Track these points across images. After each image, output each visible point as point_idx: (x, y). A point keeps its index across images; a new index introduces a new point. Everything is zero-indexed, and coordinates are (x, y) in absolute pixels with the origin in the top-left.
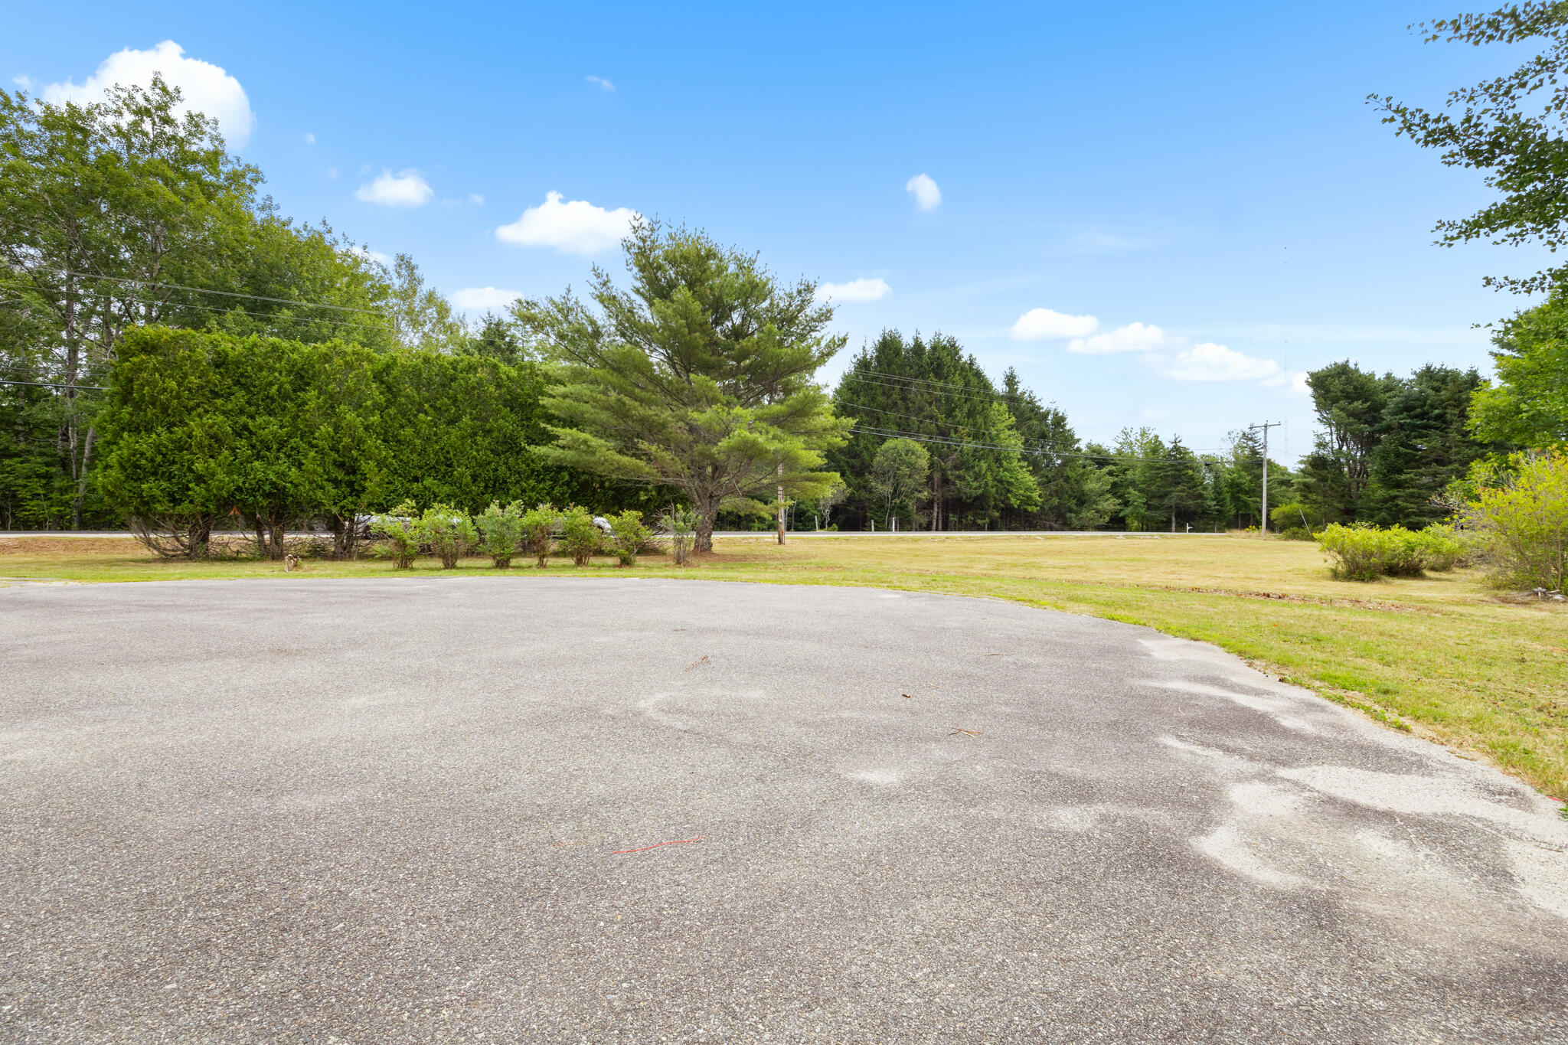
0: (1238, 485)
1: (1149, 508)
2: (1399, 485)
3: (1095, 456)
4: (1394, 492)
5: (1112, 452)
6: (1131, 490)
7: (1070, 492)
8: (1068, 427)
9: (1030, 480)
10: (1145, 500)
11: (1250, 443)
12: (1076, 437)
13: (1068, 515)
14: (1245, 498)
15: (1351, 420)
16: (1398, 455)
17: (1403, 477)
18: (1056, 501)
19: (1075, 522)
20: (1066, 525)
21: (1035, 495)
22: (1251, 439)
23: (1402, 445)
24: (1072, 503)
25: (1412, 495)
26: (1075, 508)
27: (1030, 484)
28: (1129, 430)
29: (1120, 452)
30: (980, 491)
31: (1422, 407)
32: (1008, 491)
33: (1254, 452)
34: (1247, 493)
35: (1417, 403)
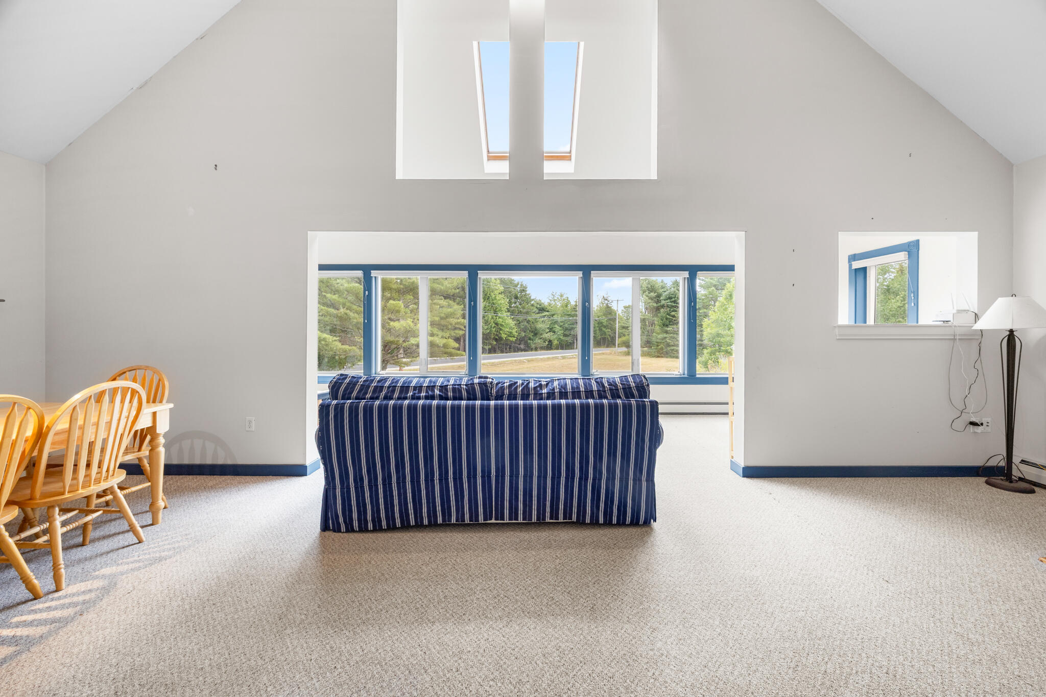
0: (602, 323)
1: (565, 335)
2: (666, 332)
3: (538, 306)
4: (665, 335)
5: (546, 304)
6: (556, 326)
7: (530, 329)
8: (528, 292)
9: (512, 323)
10: (562, 332)
11: (606, 301)
12: (532, 298)
13: (529, 341)
14: (604, 329)
15: (650, 301)
16: (667, 319)
17: (668, 329)
18: (523, 334)
19: (533, 346)
20: (528, 348)
21: (514, 332)
22: (606, 300)
23: (668, 314)
24: (531, 335)
25: (671, 337)
26: (532, 337)
27: (512, 325)
28: (554, 294)
29: (550, 305)
30: (488, 331)
31: (675, 298)
32: (501, 329)
33: (608, 307)
34: (605, 327)
35: (673, 296)
